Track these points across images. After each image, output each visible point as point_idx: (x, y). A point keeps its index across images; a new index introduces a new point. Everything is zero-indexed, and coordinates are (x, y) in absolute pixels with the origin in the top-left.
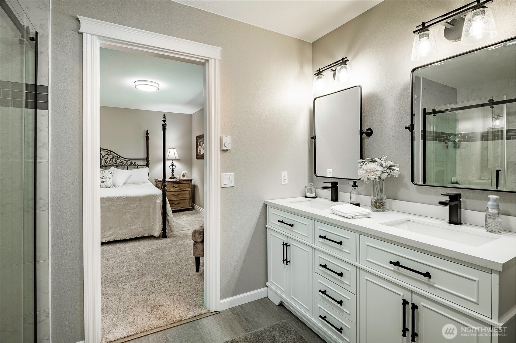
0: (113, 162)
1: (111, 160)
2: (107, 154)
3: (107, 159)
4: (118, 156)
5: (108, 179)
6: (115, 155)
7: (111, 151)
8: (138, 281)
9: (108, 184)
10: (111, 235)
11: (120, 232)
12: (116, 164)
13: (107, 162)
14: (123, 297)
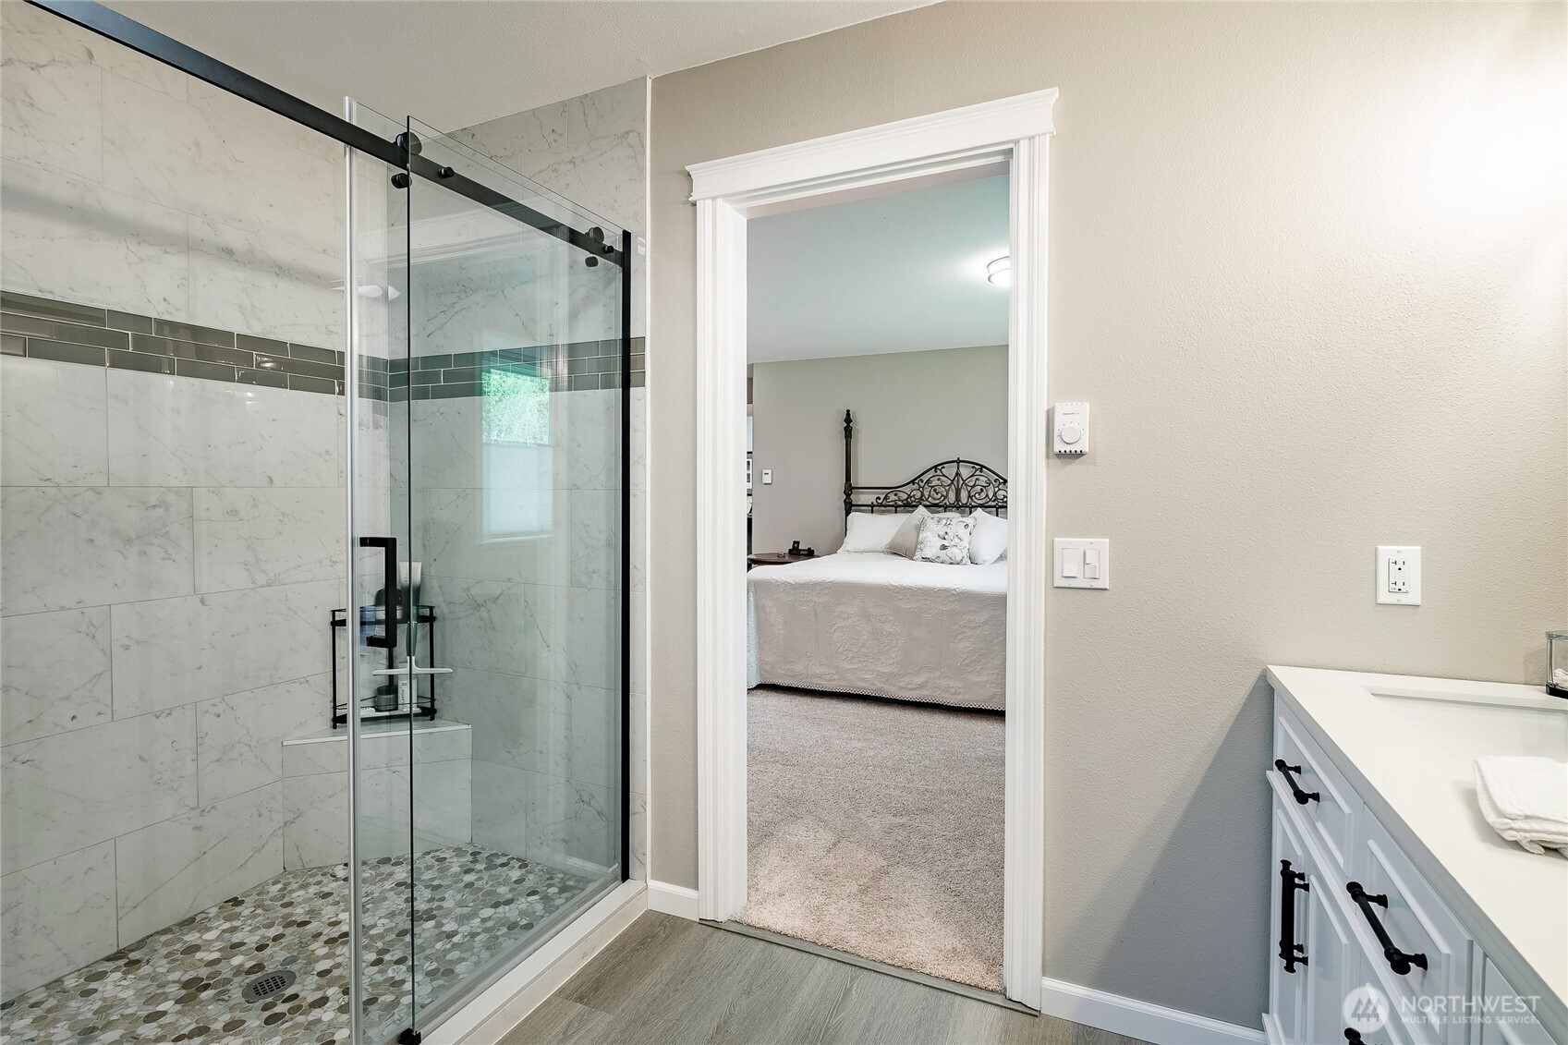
0: (987, 496)
1: (982, 490)
2: (973, 476)
3: (973, 487)
4: (1002, 481)
5: (956, 540)
6: (992, 477)
7: (982, 466)
8: (904, 820)
9: (956, 553)
10: (921, 687)
11: (944, 683)
12: (994, 501)
13: (974, 496)
14: (844, 843)
